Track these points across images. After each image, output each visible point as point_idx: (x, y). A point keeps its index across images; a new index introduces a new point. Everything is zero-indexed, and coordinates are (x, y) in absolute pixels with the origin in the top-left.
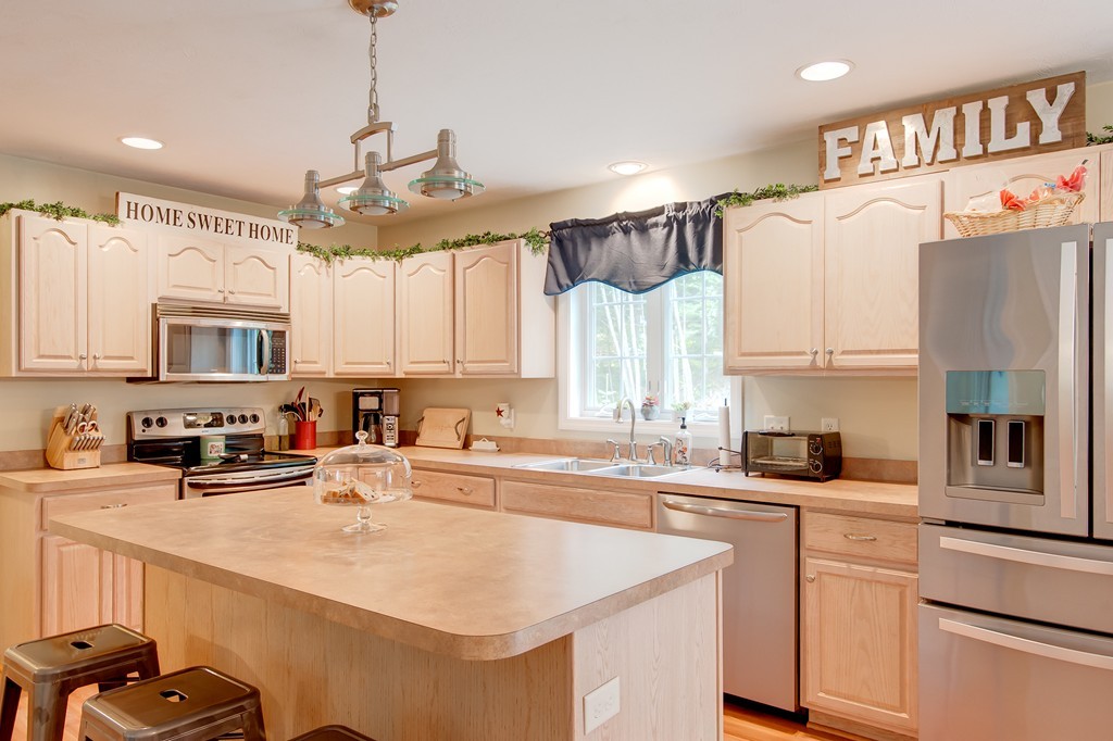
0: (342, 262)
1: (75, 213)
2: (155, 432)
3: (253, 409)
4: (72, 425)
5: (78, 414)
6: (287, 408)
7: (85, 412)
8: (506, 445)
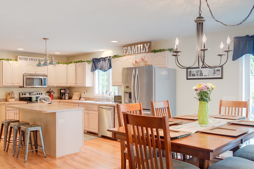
0: (57, 65)
1: (11, 60)
2: (24, 96)
3: (41, 92)
4: (10, 94)
5: (11, 93)
6: (48, 92)
7: (12, 92)
8: (86, 99)
